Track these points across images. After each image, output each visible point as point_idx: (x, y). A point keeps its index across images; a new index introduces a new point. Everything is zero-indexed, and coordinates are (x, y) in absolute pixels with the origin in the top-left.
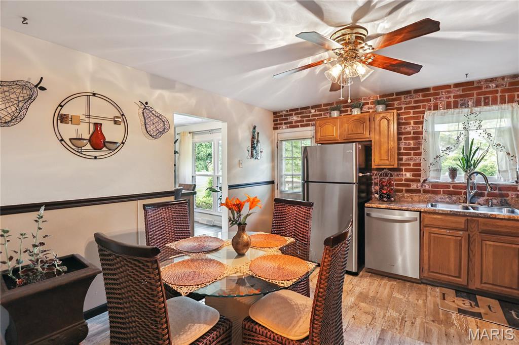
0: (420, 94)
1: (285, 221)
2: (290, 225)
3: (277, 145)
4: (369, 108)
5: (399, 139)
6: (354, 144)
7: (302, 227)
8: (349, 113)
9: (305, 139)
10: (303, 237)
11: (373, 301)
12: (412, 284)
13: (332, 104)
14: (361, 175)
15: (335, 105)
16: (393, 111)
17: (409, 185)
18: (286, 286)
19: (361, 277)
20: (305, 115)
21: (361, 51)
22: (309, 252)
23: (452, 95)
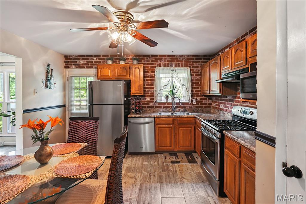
0: (154, 57)
1: (78, 132)
2: (82, 134)
3: (68, 79)
4: (129, 62)
5: (144, 80)
6: (122, 81)
7: (92, 134)
8: (118, 63)
9: (89, 76)
10: (92, 141)
11: (134, 170)
12: (151, 155)
13: (108, 56)
14: (126, 99)
15: (109, 57)
16: (142, 65)
17: (148, 104)
18: (88, 177)
19: (126, 158)
20: (89, 60)
21: (130, 27)
22: (97, 150)
23: (167, 60)
